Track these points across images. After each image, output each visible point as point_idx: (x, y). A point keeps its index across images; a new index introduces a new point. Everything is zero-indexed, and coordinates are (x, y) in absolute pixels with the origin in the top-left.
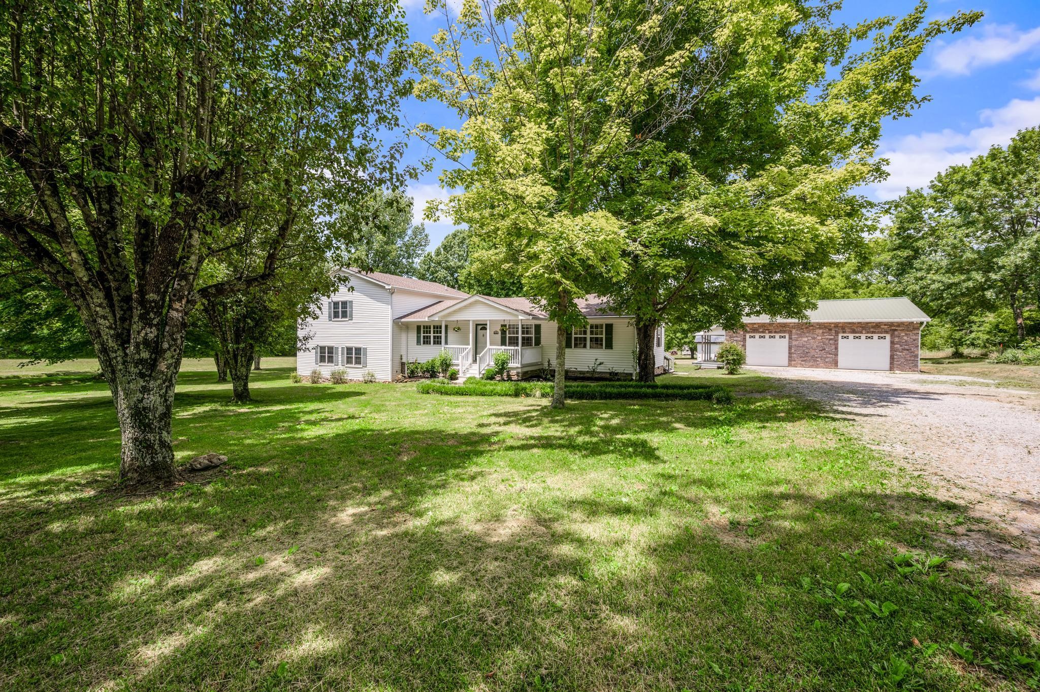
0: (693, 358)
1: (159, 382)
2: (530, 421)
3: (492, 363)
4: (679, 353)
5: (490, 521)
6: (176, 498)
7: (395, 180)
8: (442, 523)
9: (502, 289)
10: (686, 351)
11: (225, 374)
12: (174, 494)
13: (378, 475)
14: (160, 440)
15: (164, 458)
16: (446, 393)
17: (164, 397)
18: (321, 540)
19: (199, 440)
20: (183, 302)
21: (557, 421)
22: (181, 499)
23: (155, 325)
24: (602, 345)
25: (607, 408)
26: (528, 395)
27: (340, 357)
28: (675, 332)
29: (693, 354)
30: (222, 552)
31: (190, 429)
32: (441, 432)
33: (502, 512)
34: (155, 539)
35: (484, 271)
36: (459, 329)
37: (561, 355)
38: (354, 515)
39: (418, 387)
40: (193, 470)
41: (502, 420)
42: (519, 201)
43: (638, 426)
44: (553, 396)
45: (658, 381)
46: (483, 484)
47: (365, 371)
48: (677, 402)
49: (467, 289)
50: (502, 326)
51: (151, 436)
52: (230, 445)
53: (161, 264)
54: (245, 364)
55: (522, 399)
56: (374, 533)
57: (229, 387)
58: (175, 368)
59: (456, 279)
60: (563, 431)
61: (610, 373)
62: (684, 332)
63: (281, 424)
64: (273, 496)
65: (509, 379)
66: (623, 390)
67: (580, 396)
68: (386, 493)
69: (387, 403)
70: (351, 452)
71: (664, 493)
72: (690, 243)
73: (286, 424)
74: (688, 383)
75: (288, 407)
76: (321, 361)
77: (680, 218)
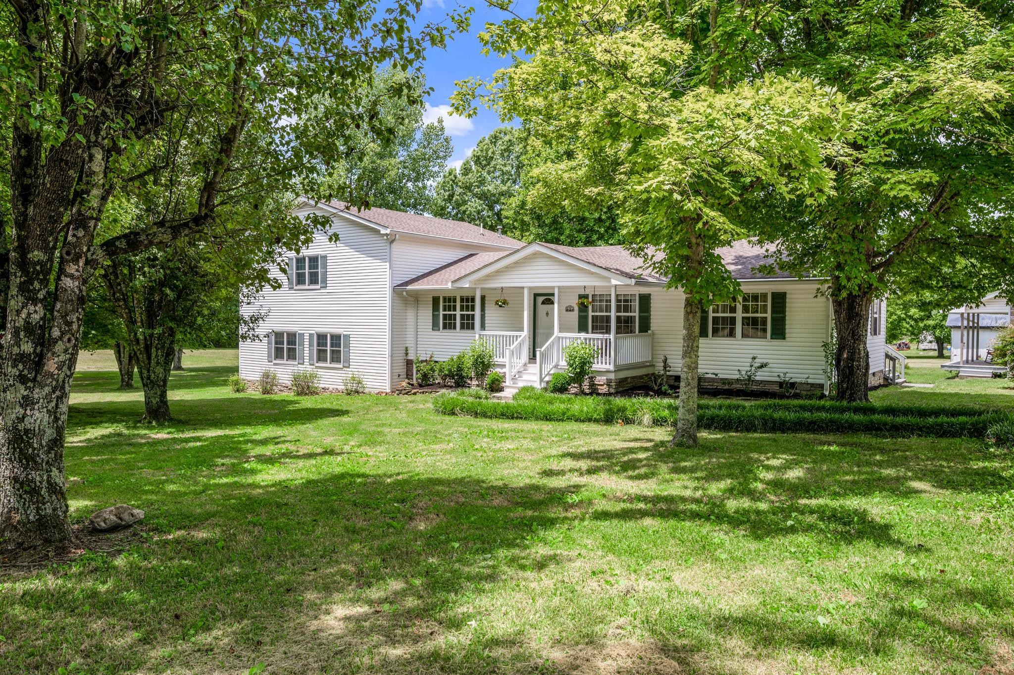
0: (941, 356)
1: (47, 389)
2: (634, 468)
3: (563, 363)
4: (913, 346)
5: (577, 644)
6: (75, 576)
7: (406, 50)
8: (495, 642)
9: (580, 231)
10: (928, 343)
11: (130, 375)
12: (70, 567)
13: (380, 552)
14: (48, 482)
15: (55, 510)
16: (484, 415)
17: (54, 414)
18: (298, 656)
19: (99, 482)
20: (81, 264)
21: (684, 470)
22: (80, 576)
23: (41, 301)
24: (765, 330)
25: (778, 450)
26: (628, 421)
27: (307, 350)
28: (906, 307)
29: (941, 349)
30: (149, 665)
31: (85, 463)
32: (479, 482)
33: (597, 629)
34: (50, 637)
35: (549, 200)
36: (505, 302)
37: (690, 350)
38: (347, 619)
39: (436, 402)
40: (95, 531)
41: (584, 464)
42: (618, 73)
43: (839, 483)
44: (675, 424)
45: (876, 399)
46: (560, 577)
47: (347, 374)
48: (914, 440)
49: (518, 233)
50: (580, 297)
51: (35, 475)
52: (146, 492)
53: (49, 203)
54: (162, 360)
55: (617, 428)
56: (382, 650)
57: (138, 397)
58: (70, 368)
59: (498, 214)
60: (696, 489)
61: (781, 384)
62: (924, 306)
63: (220, 461)
64: (217, 579)
65: (594, 391)
66: (807, 415)
67: (725, 424)
68: (396, 585)
69: (386, 430)
70: (333, 512)
71: (901, 613)
72: (942, 139)
73: (227, 461)
74: (934, 404)
75: (228, 432)
76: (277, 357)
77: (925, 92)
